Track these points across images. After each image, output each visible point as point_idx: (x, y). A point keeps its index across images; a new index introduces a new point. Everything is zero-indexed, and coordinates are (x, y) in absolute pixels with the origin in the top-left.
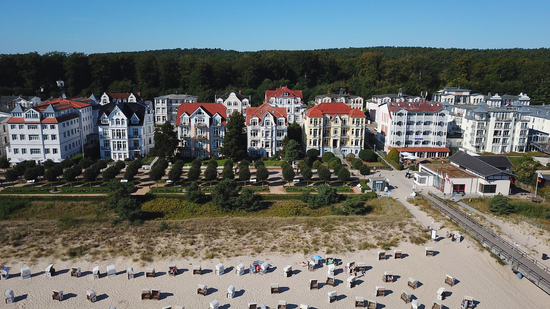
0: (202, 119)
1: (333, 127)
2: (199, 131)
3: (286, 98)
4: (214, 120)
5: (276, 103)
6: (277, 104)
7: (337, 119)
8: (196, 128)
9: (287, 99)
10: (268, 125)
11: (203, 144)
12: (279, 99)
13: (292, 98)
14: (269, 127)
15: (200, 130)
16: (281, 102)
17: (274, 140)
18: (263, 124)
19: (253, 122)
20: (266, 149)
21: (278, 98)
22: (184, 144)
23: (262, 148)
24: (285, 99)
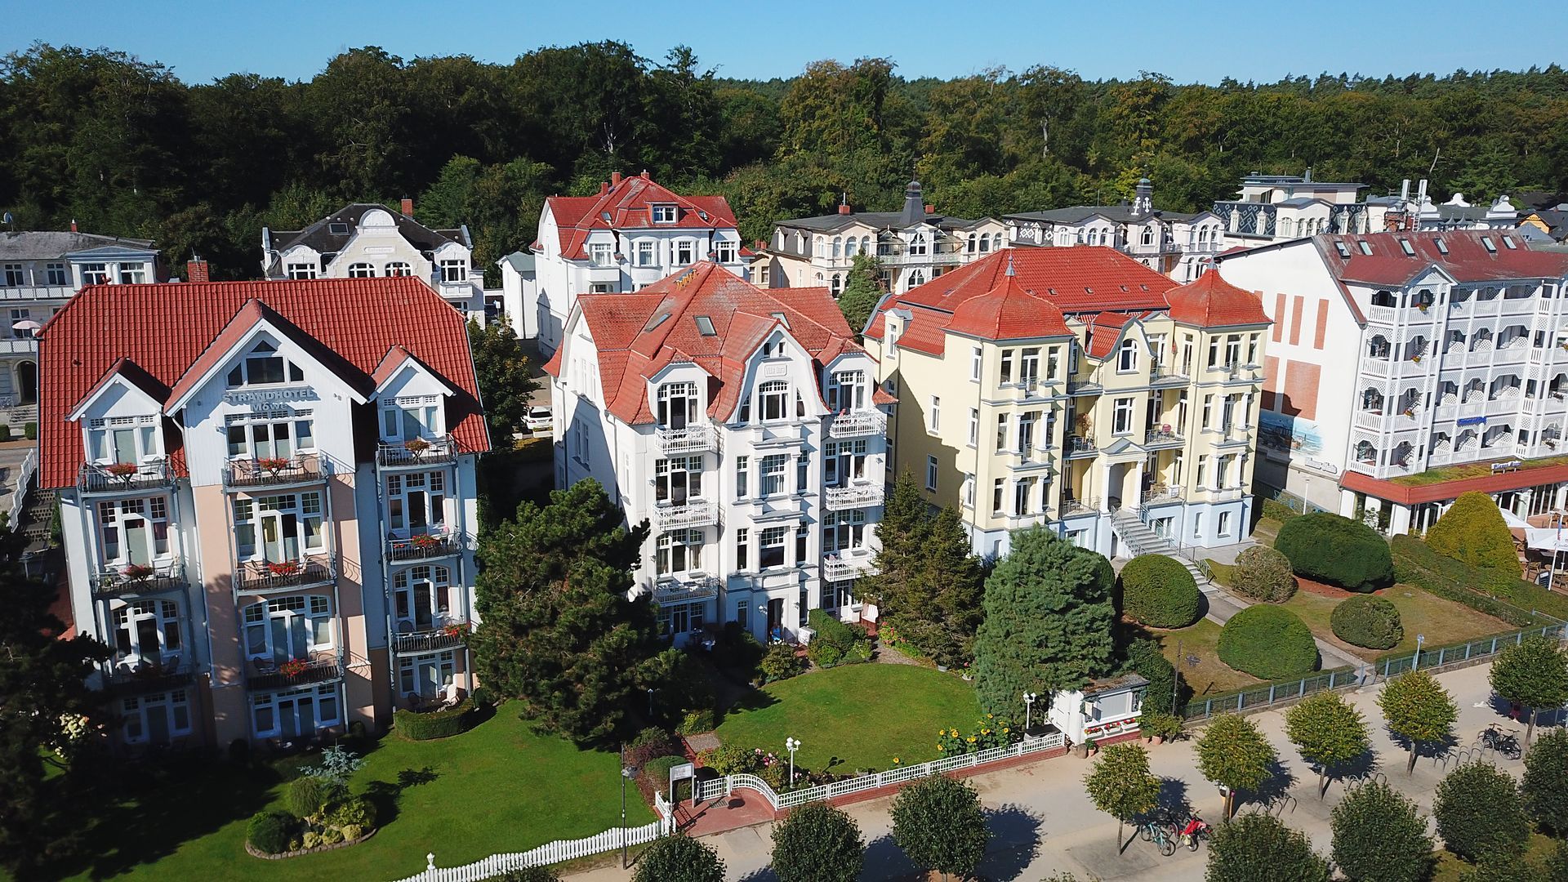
0: (291, 422)
1: (1109, 392)
2: (268, 522)
3: (670, 236)
4: (391, 415)
5: (621, 259)
6: (625, 268)
7: (1128, 343)
8: (241, 497)
9: (676, 241)
10: (772, 414)
11: (308, 624)
12: (636, 241)
13: (699, 235)
14: (786, 430)
15: (278, 514)
16: (644, 257)
17: (814, 513)
18: (745, 415)
19: (667, 399)
20: (768, 583)
21: (630, 236)
22: (134, 639)
23: (738, 576)
24: (664, 242)
